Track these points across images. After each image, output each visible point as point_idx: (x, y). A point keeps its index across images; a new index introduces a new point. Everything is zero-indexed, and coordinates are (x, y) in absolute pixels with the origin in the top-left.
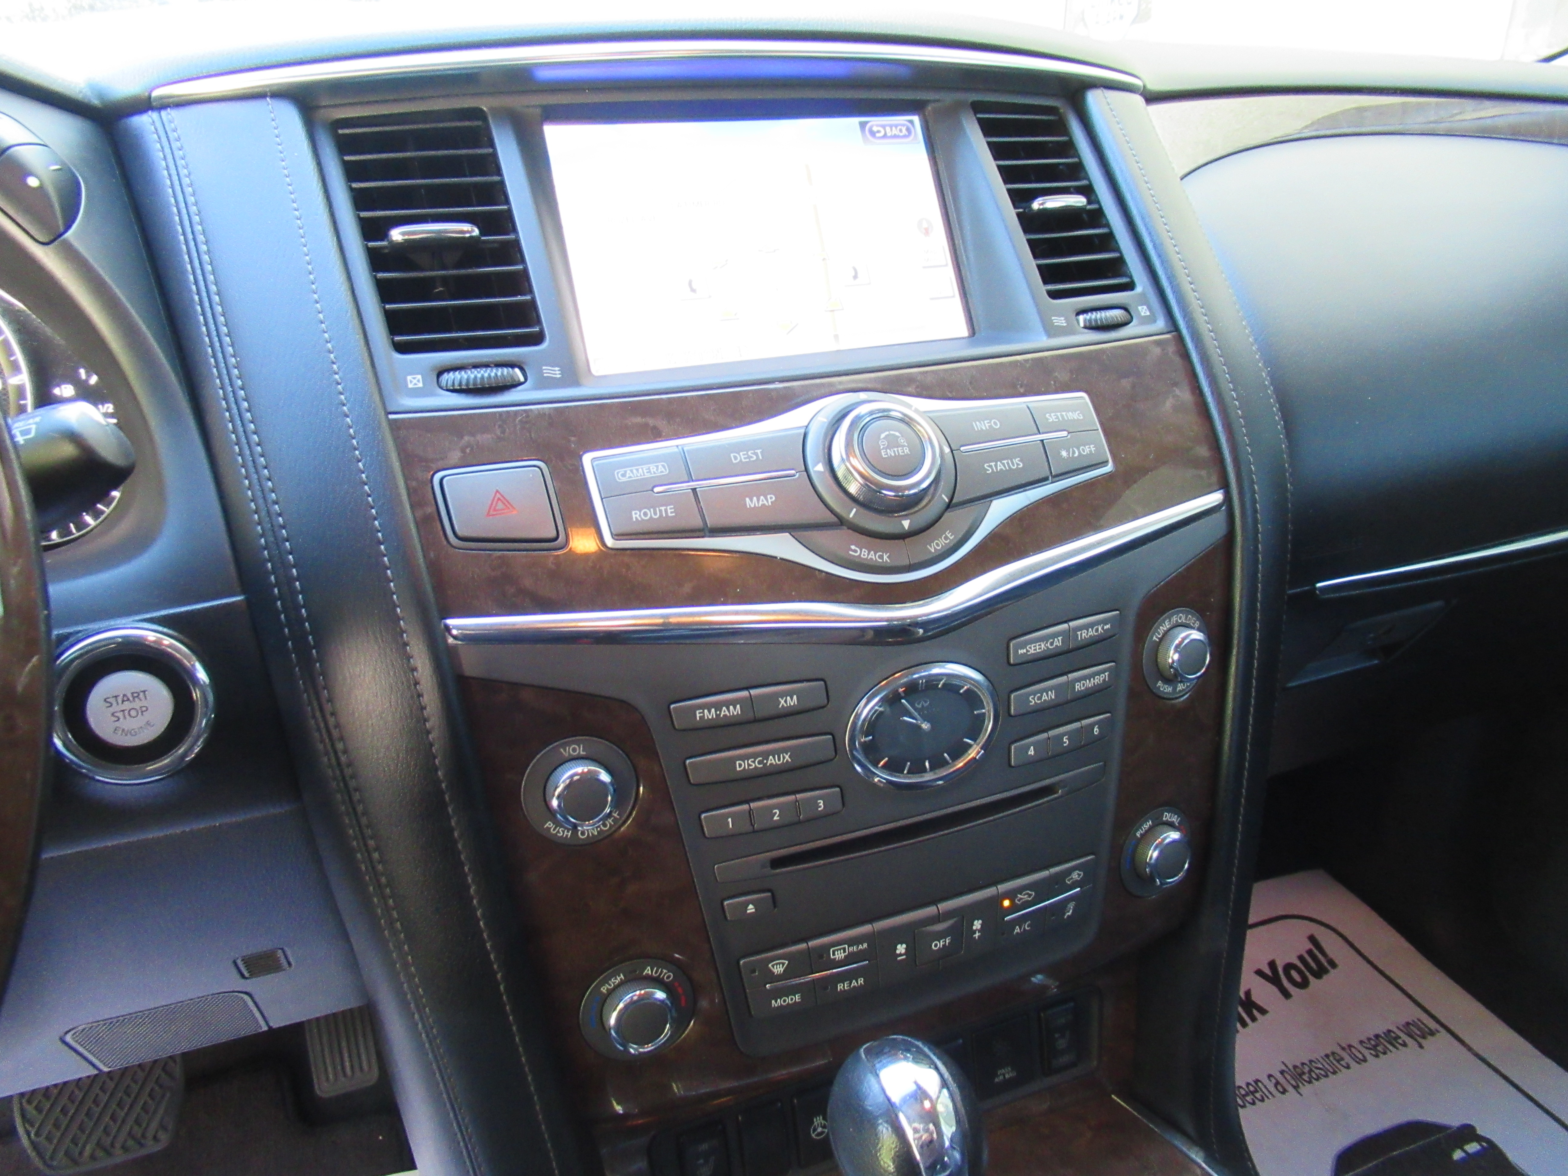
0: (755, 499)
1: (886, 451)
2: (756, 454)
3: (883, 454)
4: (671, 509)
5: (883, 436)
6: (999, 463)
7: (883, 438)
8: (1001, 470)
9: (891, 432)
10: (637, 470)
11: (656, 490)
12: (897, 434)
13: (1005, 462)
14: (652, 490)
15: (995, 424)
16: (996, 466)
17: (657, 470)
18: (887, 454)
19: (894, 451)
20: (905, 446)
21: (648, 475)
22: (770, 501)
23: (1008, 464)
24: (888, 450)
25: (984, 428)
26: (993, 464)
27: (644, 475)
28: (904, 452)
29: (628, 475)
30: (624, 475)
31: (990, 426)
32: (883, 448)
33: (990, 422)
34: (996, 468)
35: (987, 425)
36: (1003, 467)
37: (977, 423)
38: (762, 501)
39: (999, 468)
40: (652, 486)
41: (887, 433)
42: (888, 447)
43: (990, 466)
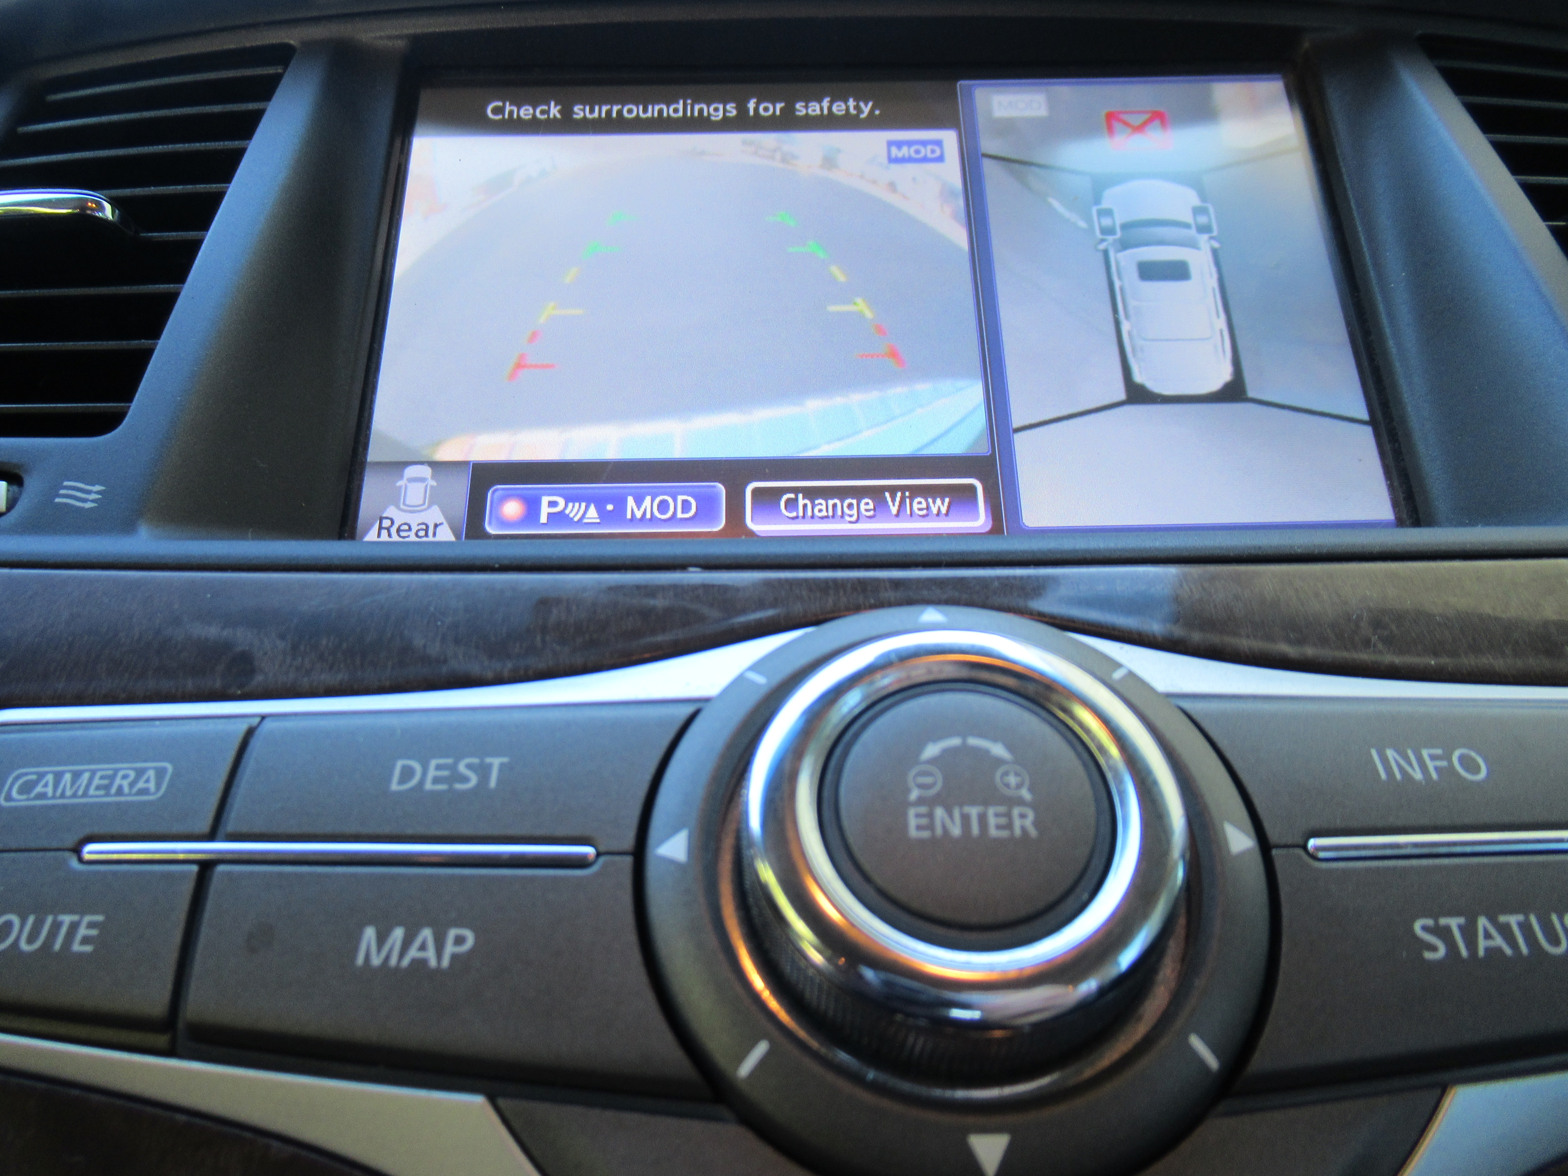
0: (398, 933)
1: (931, 815)
2: (483, 771)
3: (913, 822)
4: (91, 925)
5: (932, 750)
6: (1482, 922)
7: (933, 761)
8: (1494, 953)
9: (973, 741)
10: (77, 775)
11: (91, 850)
12: (998, 750)
13: (1513, 920)
14: (77, 850)
15: (1469, 765)
16: (1470, 933)
17: (132, 785)
18: (931, 827)
19: (966, 818)
20: (1021, 802)
21: (95, 796)
22: (450, 949)
23: (1526, 928)
24: (939, 812)
25: (1418, 775)
26: (1454, 923)
27: (85, 794)
28: (1009, 826)
29: (39, 789)
30: (27, 788)
31: (1448, 772)
32: (920, 801)
33: (1448, 757)
34: (1471, 943)
35: (1430, 765)
36: (1498, 941)
37: (1390, 753)
38: (423, 947)
39: (1482, 944)
40: (81, 835)
41: (955, 741)
42: (946, 799)
43: (1444, 933)
